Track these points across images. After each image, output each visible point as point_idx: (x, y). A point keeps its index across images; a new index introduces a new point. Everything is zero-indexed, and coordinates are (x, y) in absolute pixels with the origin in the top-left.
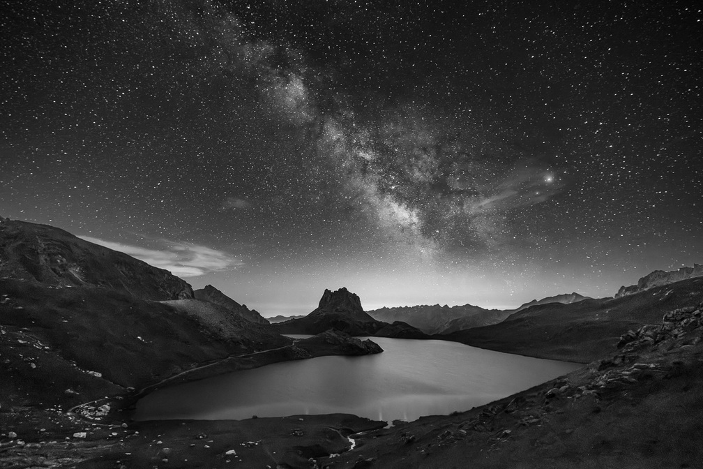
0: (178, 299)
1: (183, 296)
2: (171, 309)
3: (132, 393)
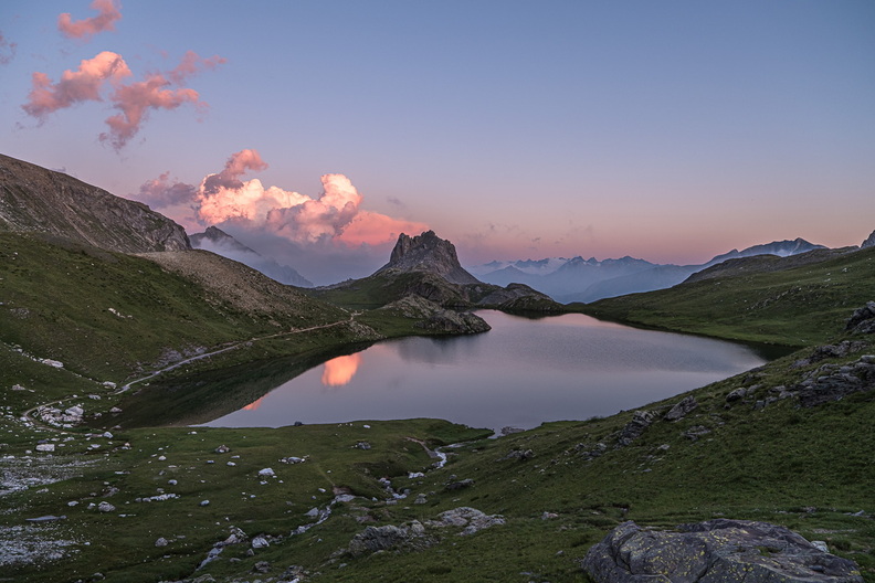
0: (164, 249)
1: (171, 244)
2: (155, 265)
3: (111, 390)
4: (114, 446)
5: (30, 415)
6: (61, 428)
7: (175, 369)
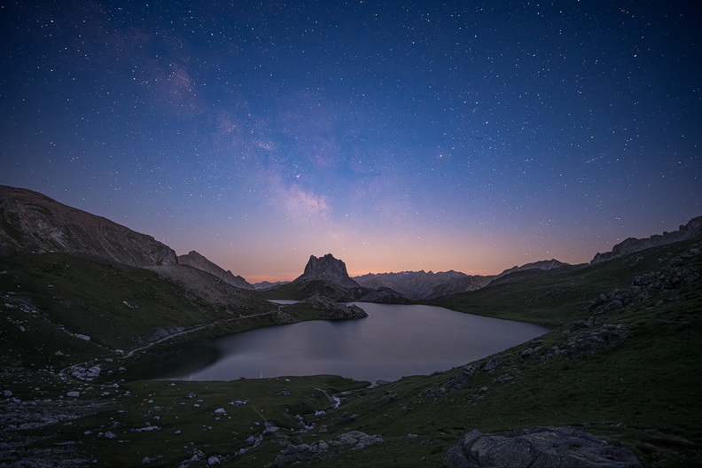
1: (166, 261)
4: (118, 394)
5: (65, 372)
6: (85, 381)
7: (163, 342)
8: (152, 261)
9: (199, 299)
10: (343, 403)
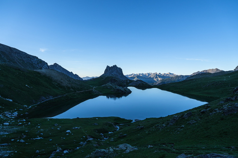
0: (42, 69)
1: (44, 68)
2: (39, 73)
3: (26, 108)
4: (26, 124)
5: (3, 114)
6: (11, 118)
7: (44, 102)
8: (37, 67)
9: (59, 84)
10: (120, 129)
